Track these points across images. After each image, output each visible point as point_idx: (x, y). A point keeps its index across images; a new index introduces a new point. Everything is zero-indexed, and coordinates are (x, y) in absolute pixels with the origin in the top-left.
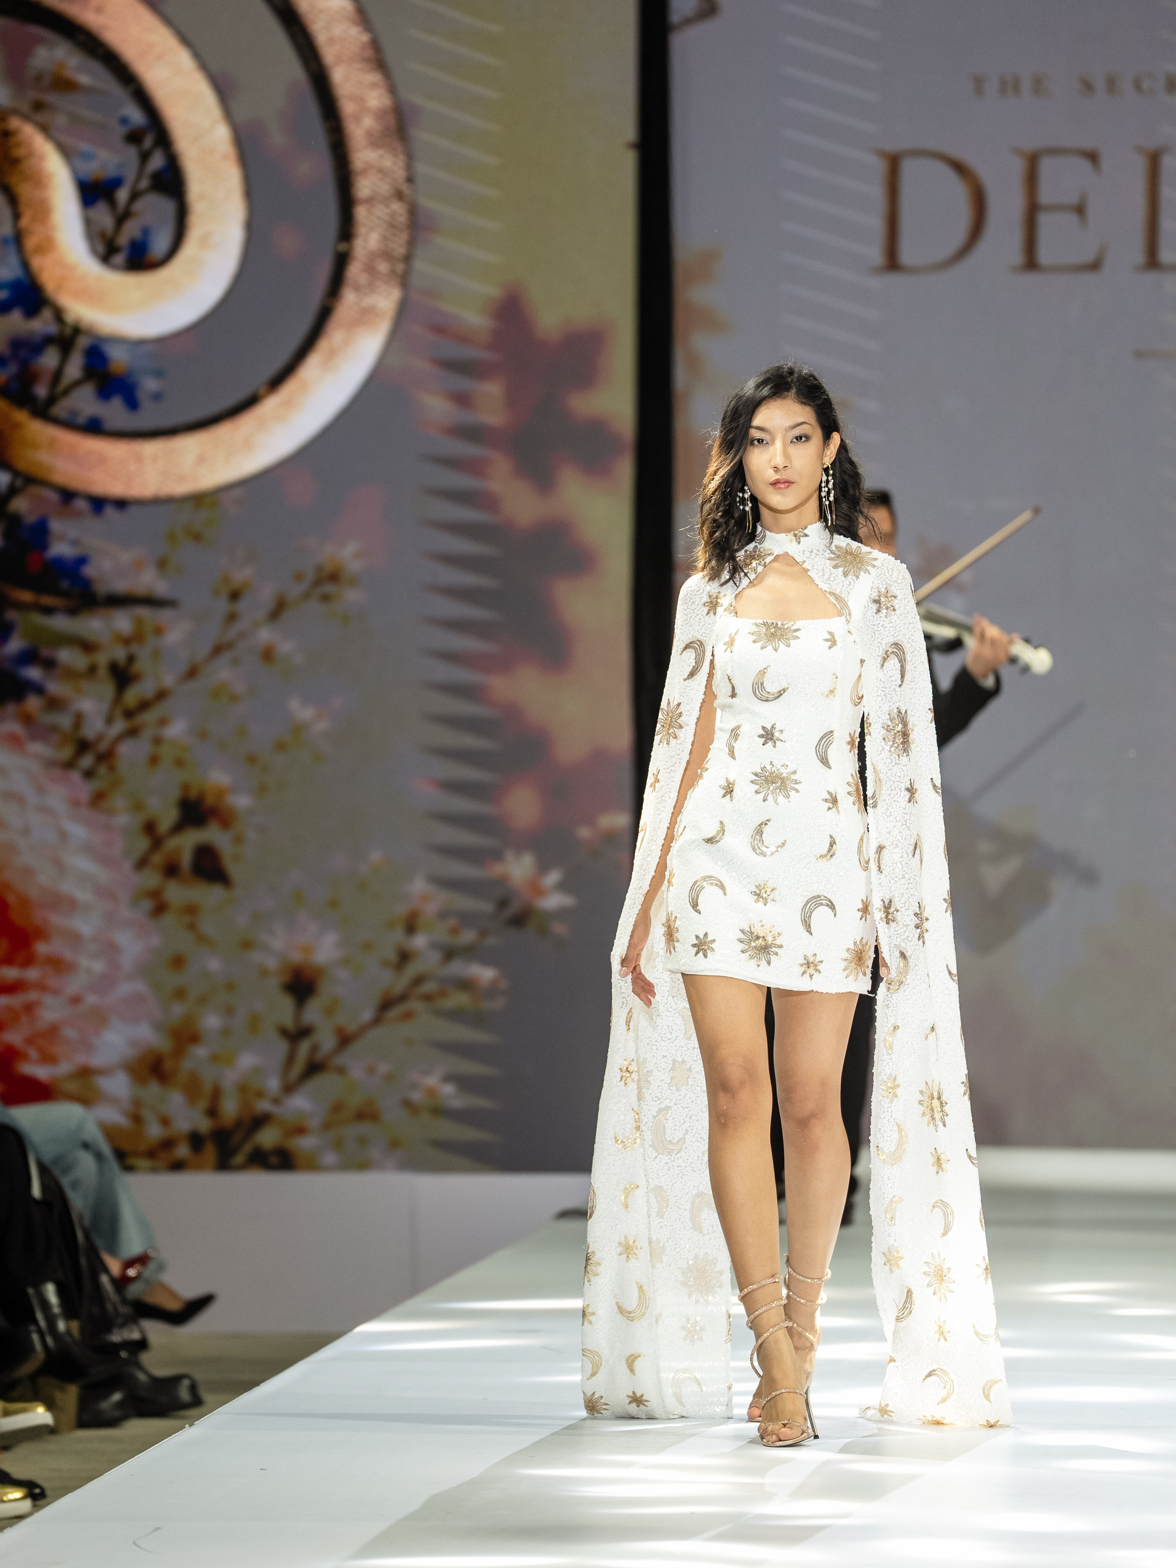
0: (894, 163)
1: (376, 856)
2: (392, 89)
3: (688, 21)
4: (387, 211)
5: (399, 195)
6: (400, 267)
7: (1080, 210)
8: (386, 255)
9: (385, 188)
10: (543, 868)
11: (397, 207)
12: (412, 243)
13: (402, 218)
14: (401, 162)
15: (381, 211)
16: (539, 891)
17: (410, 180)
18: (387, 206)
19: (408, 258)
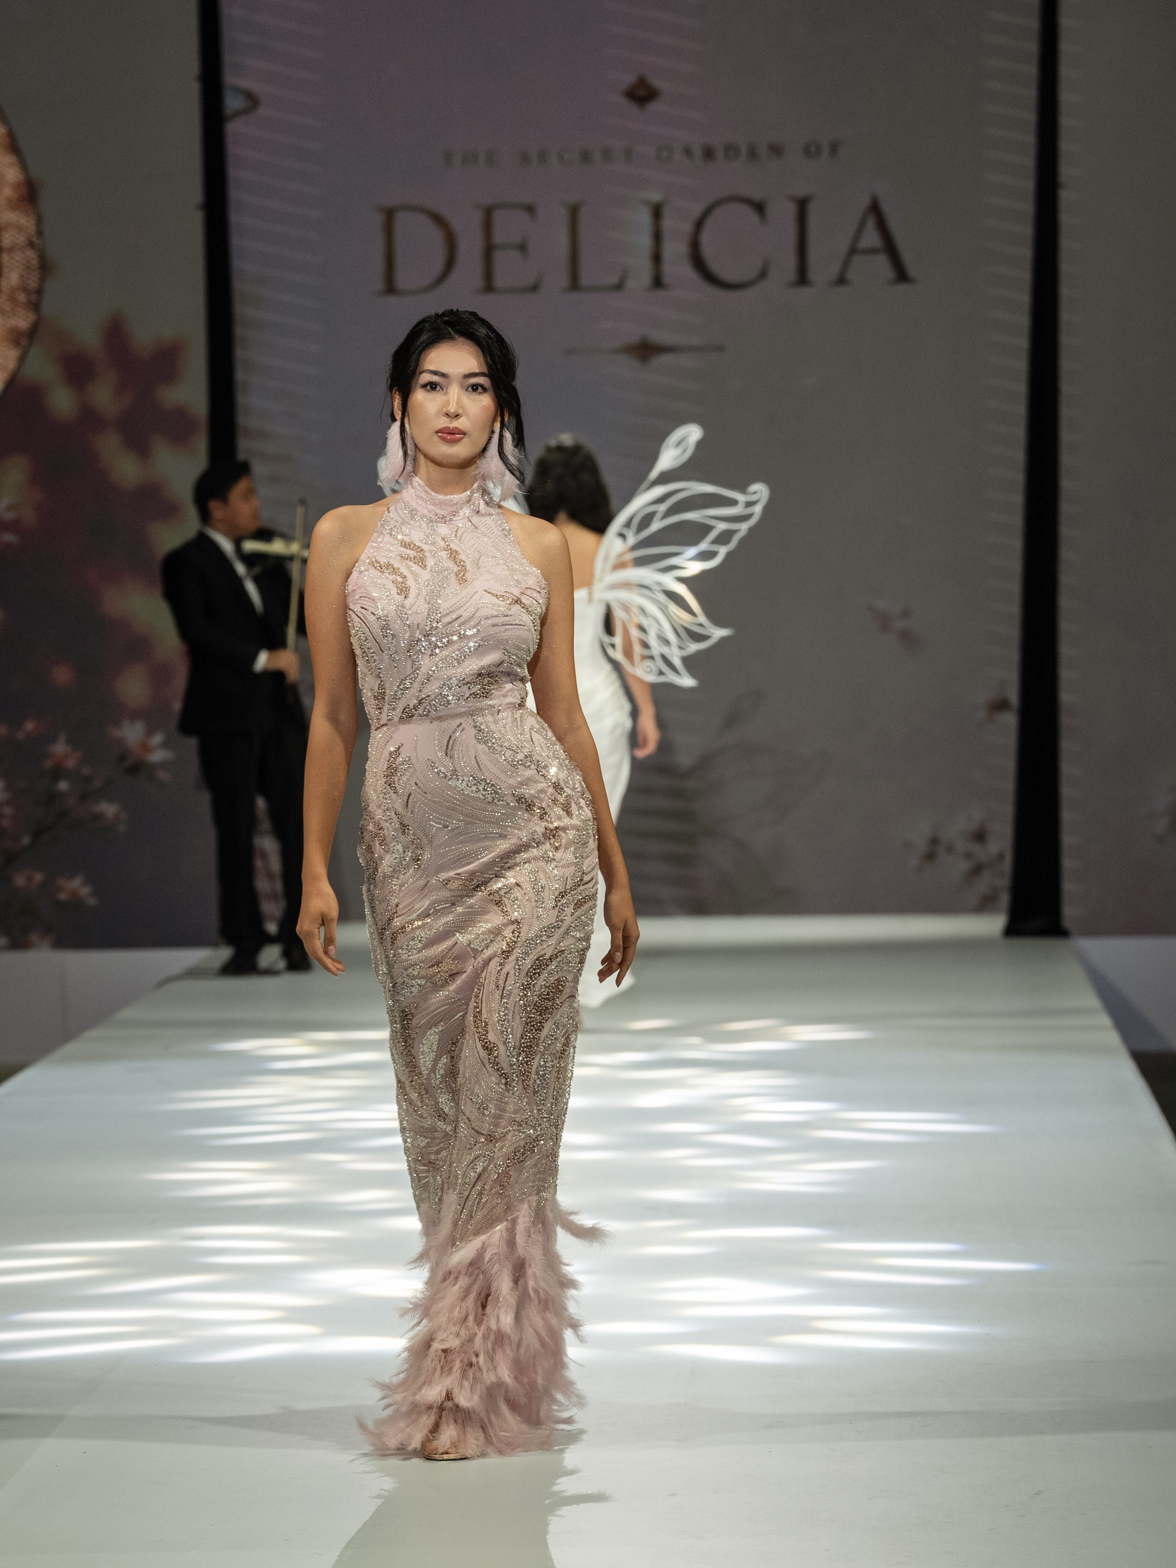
0: (389, 214)
1: (29, 726)
2: (24, 166)
3: (238, 114)
4: (23, 256)
5: (31, 244)
6: (34, 297)
7: (523, 247)
8: (25, 289)
9: (21, 240)
10: (150, 732)
11: (31, 254)
12: (42, 279)
13: (35, 262)
14: (32, 221)
15: (18, 257)
16: (147, 748)
17: (40, 233)
18: (23, 253)
19: (39, 292)
